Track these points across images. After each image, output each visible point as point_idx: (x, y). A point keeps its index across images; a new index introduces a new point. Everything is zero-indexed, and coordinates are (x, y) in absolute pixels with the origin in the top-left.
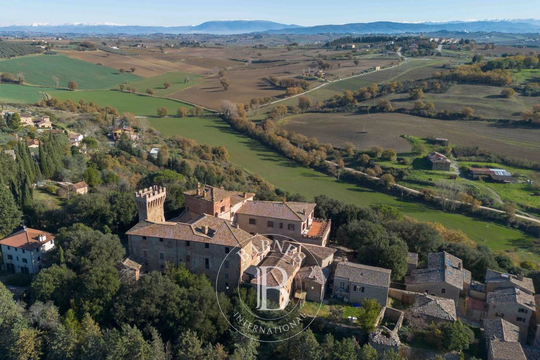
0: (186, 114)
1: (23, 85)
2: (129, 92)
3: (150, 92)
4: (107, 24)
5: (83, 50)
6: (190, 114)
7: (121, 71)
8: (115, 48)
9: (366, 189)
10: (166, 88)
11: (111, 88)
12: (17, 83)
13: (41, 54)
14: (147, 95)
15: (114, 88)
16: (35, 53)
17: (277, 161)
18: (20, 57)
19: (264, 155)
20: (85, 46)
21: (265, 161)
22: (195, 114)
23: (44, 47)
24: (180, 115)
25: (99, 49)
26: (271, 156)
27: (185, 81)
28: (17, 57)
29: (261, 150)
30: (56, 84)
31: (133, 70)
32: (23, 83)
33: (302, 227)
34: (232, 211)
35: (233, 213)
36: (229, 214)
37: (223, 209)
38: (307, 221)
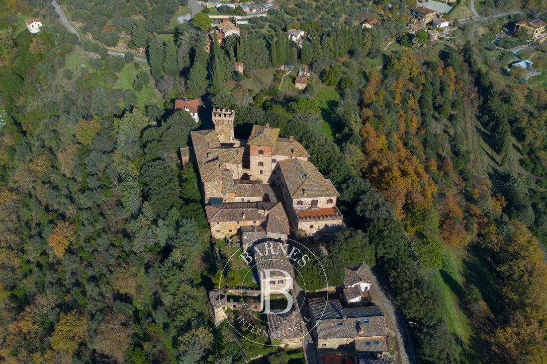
33: (294, 202)
34: (274, 158)
35: (274, 161)
36: (270, 159)
37: (261, 152)
38: (315, 203)
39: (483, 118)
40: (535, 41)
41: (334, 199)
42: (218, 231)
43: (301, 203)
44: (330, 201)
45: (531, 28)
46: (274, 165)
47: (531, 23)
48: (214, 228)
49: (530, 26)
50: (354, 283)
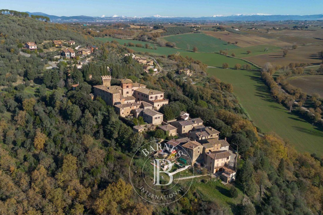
0: (239, 68)
1: (174, 48)
2: (224, 55)
3: (233, 55)
4: (259, 14)
5: (217, 31)
6: (242, 68)
7: (229, 43)
8: (237, 30)
9: (303, 120)
10: (248, 53)
11: (215, 52)
12: (172, 47)
13: (192, 33)
14: (232, 56)
15: (217, 52)
16: (189, 32)
17: (264, 97)
18: (181, 34)
19: (260, 94)
20: (219, 28)
21: (257, 96)
22: (245, 69)
23: (196, 29)
24: (236, 68)
25: (227, 30)
26: (264, 94)
27: (265, 50)
28: (180, 34)
29: (262, 91)
30: (188, 48)
31: (236, 43)
32: (175, 47)
33: (149, 97)
34: (133, 89)
35: (133, 90)
36: (131, 89)
37: (127, 87)
38: (156, 97)
39: (186, 94)
40: (188, 76)
41: (163, 94)
42: (123, 113)
43: (151, 98)
44: (161, 96)
45: (185, 71)
46: (133, 92)
47: (185, 69)
48: (122, 112)
49: (185, 70)
50: (184, 114)
